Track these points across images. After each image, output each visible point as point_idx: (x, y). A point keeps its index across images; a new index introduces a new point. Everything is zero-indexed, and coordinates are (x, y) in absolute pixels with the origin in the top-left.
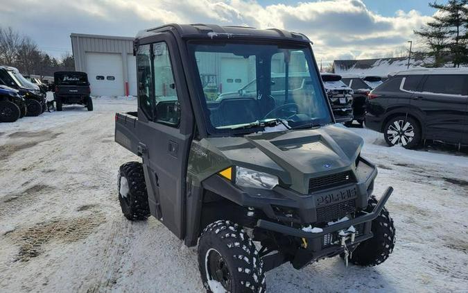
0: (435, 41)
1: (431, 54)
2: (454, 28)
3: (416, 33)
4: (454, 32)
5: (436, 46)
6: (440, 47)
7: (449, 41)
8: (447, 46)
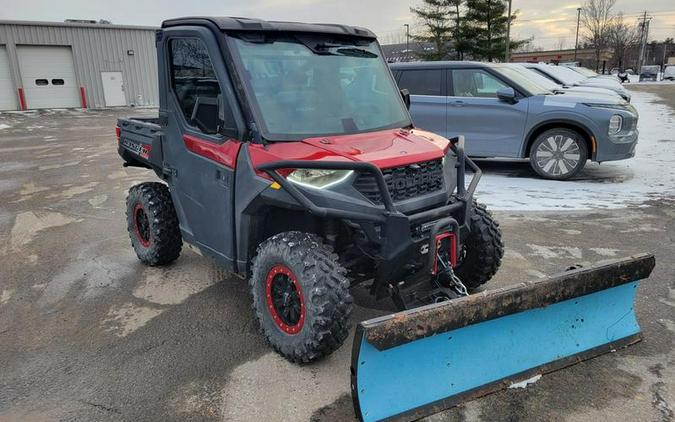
0: (434, 22)
1: (431, 40)
2: (454, 8)
3: (412, 10)
4: (453, 12)
5: (436, 29)
6: (440, 30)
7: (450, 23)
8: (449, 29)
